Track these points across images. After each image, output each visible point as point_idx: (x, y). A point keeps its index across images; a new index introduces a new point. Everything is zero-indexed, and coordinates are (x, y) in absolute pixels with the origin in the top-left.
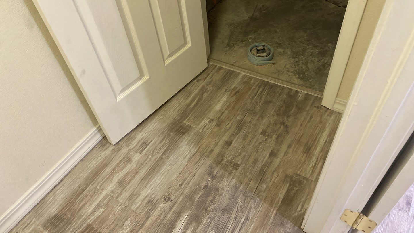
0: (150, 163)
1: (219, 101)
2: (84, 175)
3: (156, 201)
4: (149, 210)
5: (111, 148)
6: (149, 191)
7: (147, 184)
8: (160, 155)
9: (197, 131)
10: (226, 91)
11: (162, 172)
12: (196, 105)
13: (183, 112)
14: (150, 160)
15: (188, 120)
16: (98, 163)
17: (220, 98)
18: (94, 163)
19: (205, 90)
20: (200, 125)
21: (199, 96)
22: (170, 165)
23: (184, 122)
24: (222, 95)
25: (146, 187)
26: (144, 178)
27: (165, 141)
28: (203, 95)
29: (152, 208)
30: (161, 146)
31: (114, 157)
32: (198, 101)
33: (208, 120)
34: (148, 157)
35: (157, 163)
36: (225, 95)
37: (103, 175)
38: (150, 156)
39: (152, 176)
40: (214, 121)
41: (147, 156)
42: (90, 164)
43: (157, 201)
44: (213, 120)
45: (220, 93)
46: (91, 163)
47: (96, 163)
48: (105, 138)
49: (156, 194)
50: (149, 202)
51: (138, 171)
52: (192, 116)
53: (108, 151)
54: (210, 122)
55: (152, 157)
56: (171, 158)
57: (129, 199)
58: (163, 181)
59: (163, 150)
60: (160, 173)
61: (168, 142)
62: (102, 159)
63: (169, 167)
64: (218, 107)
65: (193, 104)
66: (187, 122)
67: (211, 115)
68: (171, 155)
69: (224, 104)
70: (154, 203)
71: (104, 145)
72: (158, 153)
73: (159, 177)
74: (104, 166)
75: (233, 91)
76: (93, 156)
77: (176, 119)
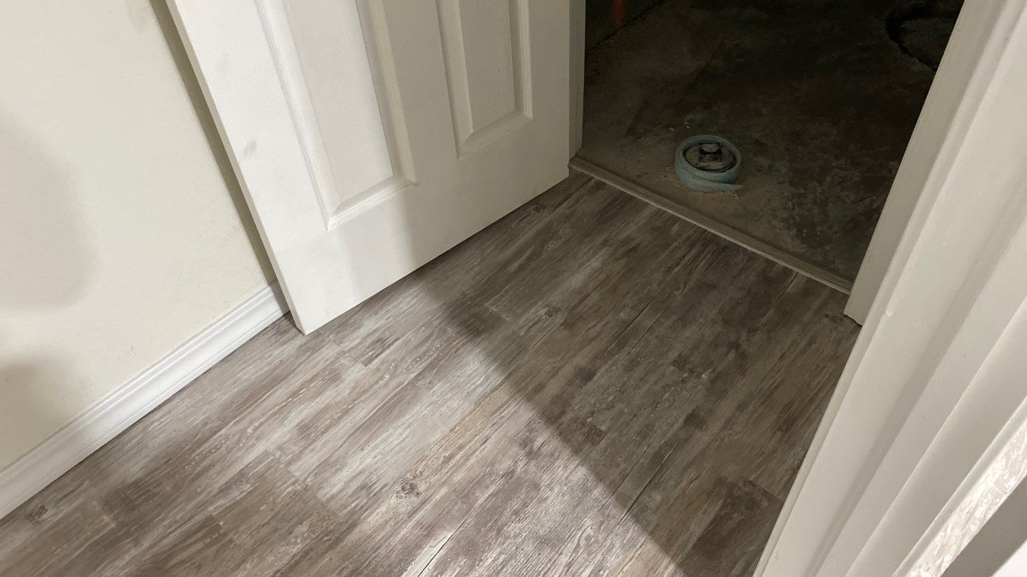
0: (385, 392)
1: (580, 266)
2: (221, 397)
3: (381, 490)
4: (358, 508)
5: (299, 341)
6: (368, 461)
7: (367, 442)
8: (413, 376)
9: (514, 333)
10: (605, 243)
11: (409, 419)
12: (521, 268)
13: (488, 281)
14: (386, 385)
15: (497, 301)
16: (260, 373)
17: (585, 258)
18: (250, 373)
19: (551, 235)
20: (523, 319)
21: (533, 247)
22: (431, 404)
23: (486, 304)
24: (592, 252)
25: (362, 449)
26: (361, 427)
27: (431, 344)
28: (546, 246)
29: (367, 503)
30: (419, 355)
31: (300, 364)
32: (529, 259)
33: (545, 310)
34: (382, 378)
35: (398, 397)
36: (601, 253)
37: (266, 404)
38: (388, 376)
39: (380, 427)
40: (560, 315)
41: (379, 374)
42: (242, 373)
43: (382, 488)
44: (557, 310)
45: (589, 246)
46: (244, 371)
47: (256, 372)
48: (288, 315)
49: (383, 471)
50: (362, 487)
51: (352, 408)
52: (507, 292)
53: (288, 349)
54: (549, 314)
55: (392, 378)
56: (435, 388)
57: (316, 471)
58: (407, 440)
59: (421, 367)
60: (403, 420)
61: (437, 349)
62: (273, 365)
63: (428, 409)
64: (576, 280)
65: (516, 265)
66: (492, 307)
67: (556, 298)
68: (439, 381)
69: (593, 275)
70: (375, 491)
71: (284, 332)
72: (408, 370)
73: (400, 431)
74: (273, 380)
75: (622, 246)
76: (252, 355)
77: (468, 295)
